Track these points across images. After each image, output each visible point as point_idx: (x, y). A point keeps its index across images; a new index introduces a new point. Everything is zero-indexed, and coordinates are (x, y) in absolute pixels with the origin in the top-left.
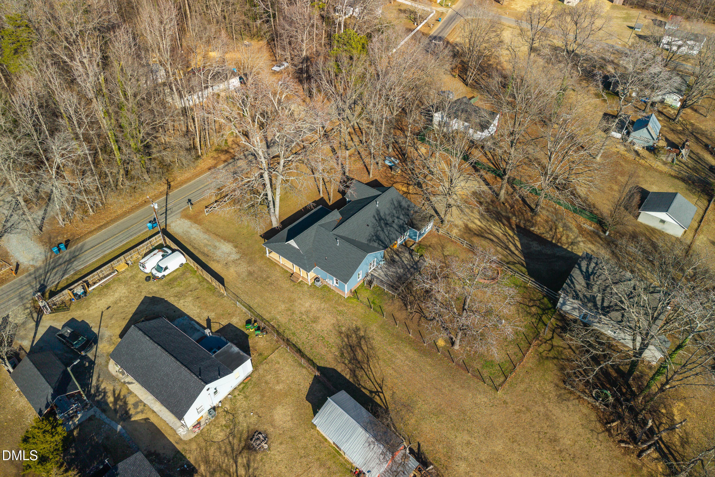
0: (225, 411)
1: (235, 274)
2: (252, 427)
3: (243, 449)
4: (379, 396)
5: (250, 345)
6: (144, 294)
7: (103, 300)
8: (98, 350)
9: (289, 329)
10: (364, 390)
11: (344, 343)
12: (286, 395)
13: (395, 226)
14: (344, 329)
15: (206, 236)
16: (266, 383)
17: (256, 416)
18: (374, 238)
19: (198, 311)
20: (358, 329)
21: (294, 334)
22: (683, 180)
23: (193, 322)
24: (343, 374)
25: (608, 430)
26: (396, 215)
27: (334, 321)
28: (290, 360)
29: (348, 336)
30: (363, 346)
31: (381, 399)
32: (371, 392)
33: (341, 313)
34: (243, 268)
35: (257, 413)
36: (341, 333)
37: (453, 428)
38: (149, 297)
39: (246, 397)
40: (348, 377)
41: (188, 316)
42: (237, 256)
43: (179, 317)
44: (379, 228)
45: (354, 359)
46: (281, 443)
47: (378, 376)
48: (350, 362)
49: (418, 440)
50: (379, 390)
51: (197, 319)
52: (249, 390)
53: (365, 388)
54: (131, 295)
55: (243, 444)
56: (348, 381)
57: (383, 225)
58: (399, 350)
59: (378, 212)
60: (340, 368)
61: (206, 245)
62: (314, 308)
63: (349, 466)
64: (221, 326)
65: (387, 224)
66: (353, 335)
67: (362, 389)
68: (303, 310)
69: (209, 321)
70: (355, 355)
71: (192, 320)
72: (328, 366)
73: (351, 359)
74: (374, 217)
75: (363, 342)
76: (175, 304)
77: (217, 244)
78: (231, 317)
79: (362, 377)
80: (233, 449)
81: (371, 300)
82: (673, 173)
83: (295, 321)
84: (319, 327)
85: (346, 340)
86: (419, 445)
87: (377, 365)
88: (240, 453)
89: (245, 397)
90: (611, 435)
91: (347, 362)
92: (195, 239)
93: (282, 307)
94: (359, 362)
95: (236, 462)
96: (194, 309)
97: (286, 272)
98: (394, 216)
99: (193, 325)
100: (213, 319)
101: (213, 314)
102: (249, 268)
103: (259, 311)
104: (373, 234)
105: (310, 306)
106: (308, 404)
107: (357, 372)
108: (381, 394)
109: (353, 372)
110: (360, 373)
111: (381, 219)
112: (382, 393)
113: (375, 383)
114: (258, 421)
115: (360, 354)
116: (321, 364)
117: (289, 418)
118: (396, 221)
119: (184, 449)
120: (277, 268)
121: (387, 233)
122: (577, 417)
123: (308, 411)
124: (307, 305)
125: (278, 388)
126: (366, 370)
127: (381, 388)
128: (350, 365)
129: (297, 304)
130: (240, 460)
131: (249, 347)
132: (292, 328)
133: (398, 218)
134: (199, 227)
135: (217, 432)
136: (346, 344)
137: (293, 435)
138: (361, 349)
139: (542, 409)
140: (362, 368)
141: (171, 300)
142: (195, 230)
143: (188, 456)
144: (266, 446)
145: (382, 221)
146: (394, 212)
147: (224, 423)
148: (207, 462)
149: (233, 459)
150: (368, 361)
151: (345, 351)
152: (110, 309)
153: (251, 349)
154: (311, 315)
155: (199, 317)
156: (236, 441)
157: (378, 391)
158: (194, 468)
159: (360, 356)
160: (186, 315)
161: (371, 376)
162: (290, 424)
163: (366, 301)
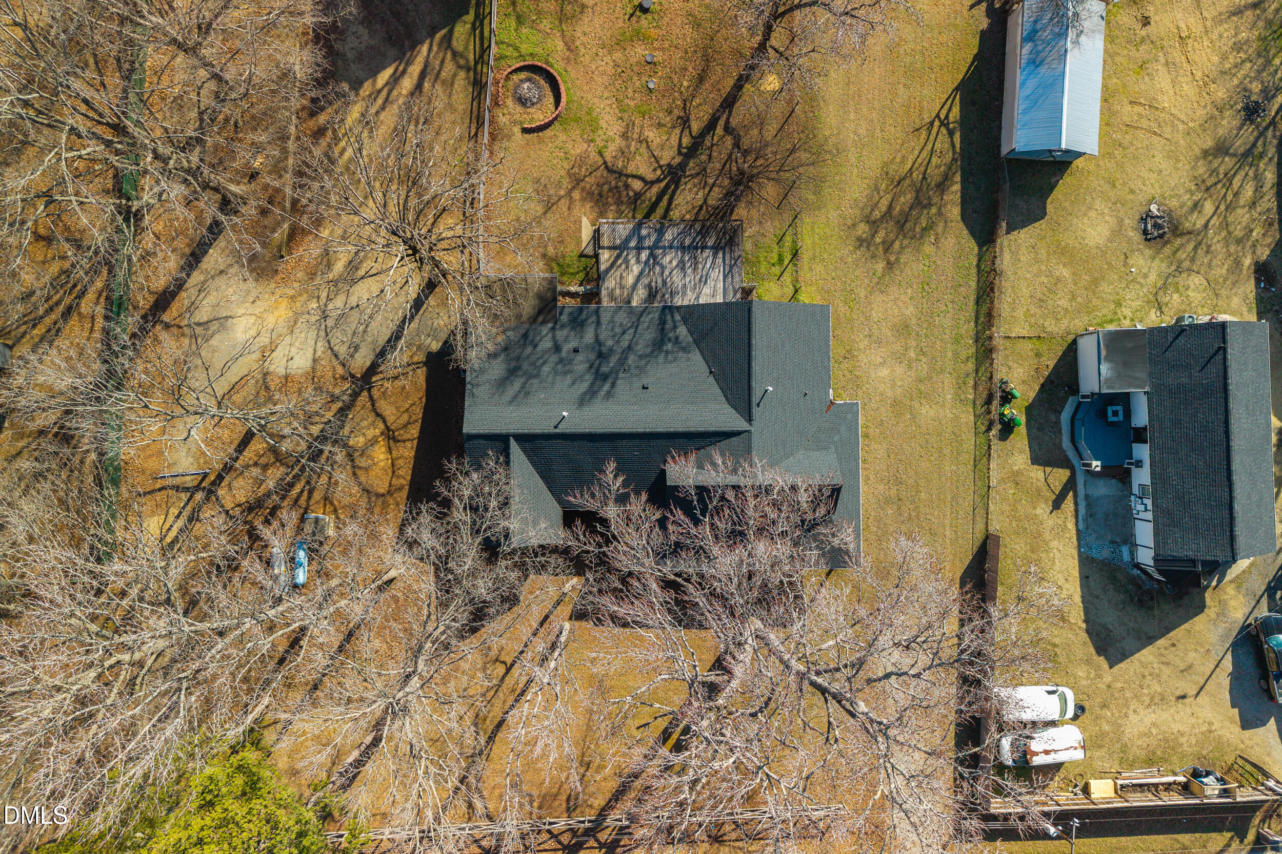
0: (1162, 312)
2: (1148, 252)
3: (1182, 235)
4: (947, 117)
5: (1037, 388)
6: (1108, 675)
7: (1176, 727)
8: (1247, 611)
9: (956, 354)
10: (958, 146)
11: (906, 242)
12: (1065, 251)
13: (589, 336)
14: (880, 266)
16: (1073, 297)
17: (1130, 261)
18: (669, 346)
19: (1055, 544)
20: (861, 242)
21: (957, 341)
23: (1081, 527)
24: (957, 198)
26: (554, 358)
27: (878, 298)
28: (1008, 299)
29: (887, 247)
30: (884, 209)
31: (950, 109)
32: (951, 133)
35: (1125, 264)
36: (890, 265)
38: (1107, 659)
39: (1119, 304)
40: (957, 187)
41: (1079, 546)
43: (1093, 560)
44: (631, 359)
45: (921, 203)
46: (1132, 192)
47: (916, 144)
48: (930, 205)
49: (965, 12)
50: (937, 123)
51: (1071, 526)
52: (1105, 311)
53: (953, 146)
54: (1128, 695)
55: (1179, 241)
56: (964, 181)
57: (613, 360)
58: (841, 145)
59: (583, 401)
60: (954, 212)
62: (880, 355)
64: (1048, 469)
65: (600, 355)
66: (878, 240)
67: (958, 150)
68: (899, 370)
69: (1057, 504)
70: (911, 208)
71: (1078, 532)
72: (965, 232)
73: (925, 207)
74: (609, 395)
75: (877, 214)
76: (1078, 599)
78: (1018, 473)
79: (938, 167)
80: (1197, 247)
81: (776, 270)
83: (933, 361)
84: (910, 310)
85: (897, 245)
86: (972, 7)
87: (898, 160)
88: (1189, 233)
89: (1121, 305)
91: (934, 210)
93: (927, 412)
94: (918, 191)
95: (1206, 226)
96: (1058, 555)
98: (561, 361)
99: (1085, 520)
100: (1046, 501)
101: (1039, 511)
103: (969, 442)
104: (661, 359)
105: (883, 364)
106: (1050, 208)
107: (938, 179)
108: (942, 117)
109: (942, 187)
110: (935, 173)
111: (601, 377)
112: (938, 116)
113: (932, 138)
114: (1133, 251)
115: (902, 199)
116: (972, 246)
117: (1092, 214)
118: (567, 348)
119: (1249, 311)
121: (627, 337)
123: (1060, 196)
124: (884, 372)
125: (1066, 272)
126: (922, 169)
127: (932, 124)
128: (935, 200)
129: (899, 391)
130: (1200, 224)
131: (1042, 385)
132: (950, 354)
133: (557, 348)
135: (1194, 291)
136: (904, 237)
137: (1107, 187)
138: (890, 207)
140: (924, 178)
141: (1077, 615)
143: (1252, 296)
144: (1154, 206)
145: (605, 369)
146: (546, 369)
147: (1175, 296)
148: (1238, 263)
149: (1206, 234)
150: (904, 179)
151: (917, 230)
152: (1179, 693)
153: (1042, 380)
154: (898, 347)
155: (1064, 528)
156: (1182, 255)
157: (942, 124)
158: (1256, 272)
159: (906, 199)
160: (1080, 555)
161: (925, 154)
162: (1099, 204)
163: (787, 277)
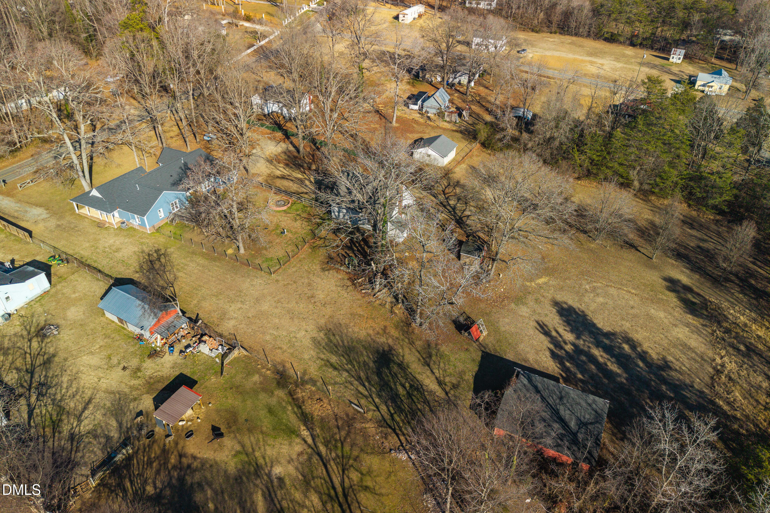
0: (20, 316)
1: (43, 228)
2: (45, 322)
4: (169, 289)
5: (52, 272)
9: (91, 259)
11: (145, 260)
12: (81, 299)
14: (146, 251)
15: (19, 205)
16: (63, 294)
17: (49, 316)
19: (3, 256)
21: (96, 261)
22: (461, 132)
24: (139, 280)
25: (354, 284)
27: (135, 249)
28: (89, 278)
29: (149, 255)
31: (170, 291)
32: (163, 287)
33: (142, 244)
34: (53, 223)
35: (51, 314)
37: (229, 302)
39: (42, 305)
42: (48, 216)
45: (152, 269)
46: (71, 329)
47: (171, 277)
48: (148, 271)
50: (170, 285)
52: (45, 300)
53: (158, 286)
58: (192, 261)
60: (136, 277)
61: (17, 211)
62: (118, 243)
63: (131, 335)
64: (26, 263)
66: (154, 254)
67: (155, 287)
68: (107, 245)
70: (153, 266)
72: (125, 277)
75: (162, 257)
77: (29, 209)
78: (36, 256)
79: (156, 279)
80: (29, 333)
81: (173, 232)
82: (454, 129)
83: (98, 253)
84: (120, 255)
85: (147, 257)
86: (197, 315)
87: (171, 270)
90: (356, 287)
91: (145, 271)
92: (5, 208)
93: (86, 245)
94: (156, 271)
97: (95, 221)
100: (18, 259)
101: (19, 256)
102: (58, 223)
103: (63, 249)
105: (114, 242)
108: (171, 288)
112: (173, 287)
113: (168, 282)
114: (52, 319)
115: (158, 265)
116: (119, 277)
117: (81, 313)
120: (86, 220)
122: (333, 281)
124: (111, 241)
125: (73, 296)
126: (161, 274)
127: (172, 284)
129: (101, 242)
132: (94, 258)
134: (11, 199)
135: (11, 330)
136: (147, 260)
137: (83, 323)
138: (160, 261)
139: (306, 281)
140: (158, 274)
142: (7, 202)
144: (56, 333)
147: (18, 323)
149: (28, 340)
150: (164, 269)
151: (145, 265)
153: (52, 275)
154: (114, 248)
157: (169, 287)
161: (165, 278)
162: (81, 317)
163: (168, 233)
